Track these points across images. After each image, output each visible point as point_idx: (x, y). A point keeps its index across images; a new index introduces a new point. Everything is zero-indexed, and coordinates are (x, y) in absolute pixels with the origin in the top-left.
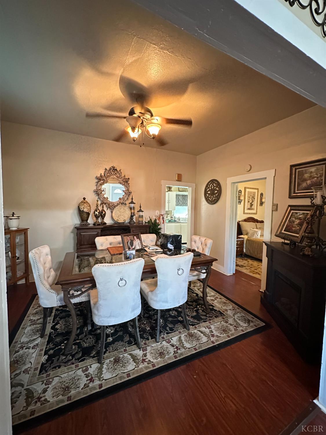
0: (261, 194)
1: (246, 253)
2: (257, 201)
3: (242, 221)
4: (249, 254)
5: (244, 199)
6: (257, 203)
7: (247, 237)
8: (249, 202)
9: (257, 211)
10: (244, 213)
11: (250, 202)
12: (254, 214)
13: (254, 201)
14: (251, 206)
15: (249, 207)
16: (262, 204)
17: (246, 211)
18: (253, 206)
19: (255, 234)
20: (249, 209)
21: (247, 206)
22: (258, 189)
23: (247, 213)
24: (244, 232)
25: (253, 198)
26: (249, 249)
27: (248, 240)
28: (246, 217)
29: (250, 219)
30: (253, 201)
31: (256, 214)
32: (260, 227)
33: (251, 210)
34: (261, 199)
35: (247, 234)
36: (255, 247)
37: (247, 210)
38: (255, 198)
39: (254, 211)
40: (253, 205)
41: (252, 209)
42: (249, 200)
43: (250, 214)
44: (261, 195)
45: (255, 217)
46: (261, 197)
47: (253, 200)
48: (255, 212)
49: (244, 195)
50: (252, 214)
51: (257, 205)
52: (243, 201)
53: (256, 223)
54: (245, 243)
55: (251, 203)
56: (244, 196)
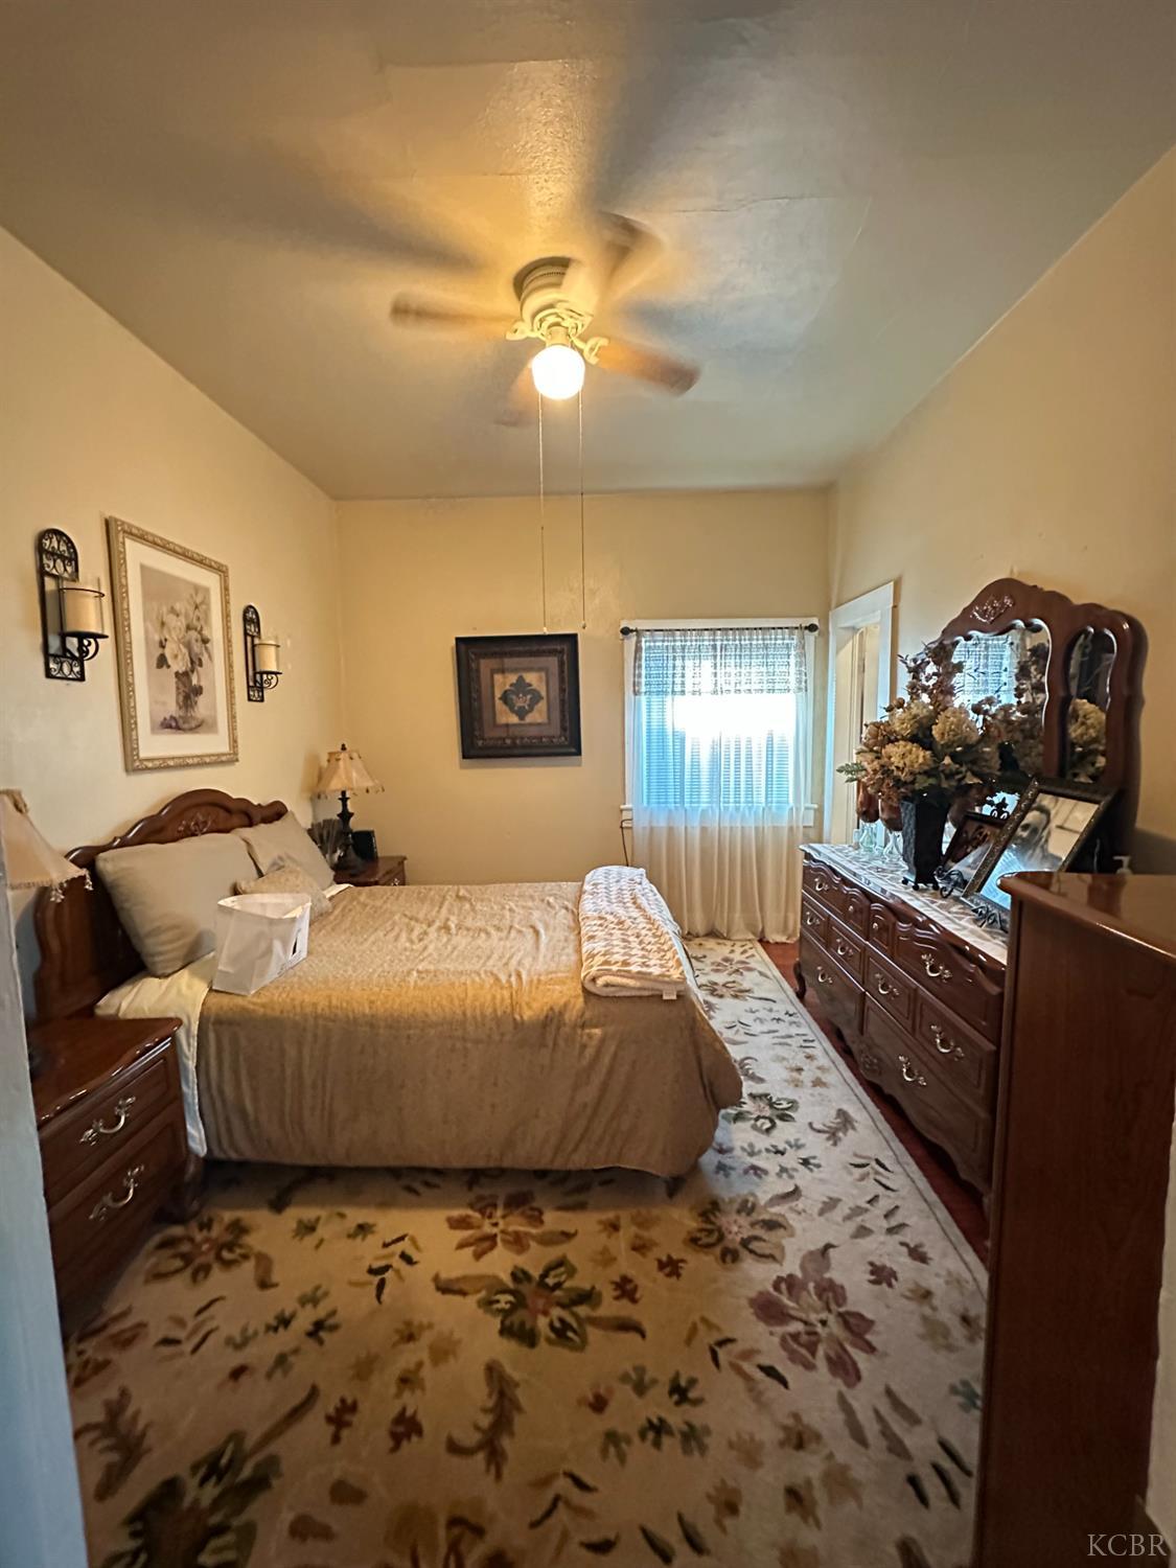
0: (246, 611)
1: (218, 1154)
2: (230, 667)
3: (125, 843)
4: (243, 1144)
5: (108, 631)
6: (230, 680)
7: (201, 990)
8: (162, 662)
9: (234, 742)
10: (134, 764)
11: (179, 665)
12: (218, 761)
13: (205, 658)
14: (187, 697)
15: (171, 708)
16: (261, 689)
17: (153, 745)
18: (201, 700)
19: (277, 946)
20: (171, 725)
21: (154, 701)
22: (220, 570)
23: (163, 765)
24: (157, 947)
25: (194, 635)
26: (243, 1113)
27: (219, 1022)
28: (148, 795)
29: (198, 806)
30: (195, 662)
31: (230, 759)
32: (275, 854)
33: (192, 730)
34: (252, 652)
35: (192, 954)
36: (299, 1076)
37: (153, 730)
38: (205, 632)
39: (215, 743)
40: (198, 691)
41: (198, 727)
42: (163, 646)
43: (183, 764)
44: (246, 620)
45: (233, 784)
46: (246, 634)
47: (197, 647)
48: (225, 748)
49: (105, 590)
50: (202, 762)
51: (231, 693)
52: (106, 646)
53: (247, 832)
54: (191, 1064)
55: (186, 674)
56: (106, 601)
